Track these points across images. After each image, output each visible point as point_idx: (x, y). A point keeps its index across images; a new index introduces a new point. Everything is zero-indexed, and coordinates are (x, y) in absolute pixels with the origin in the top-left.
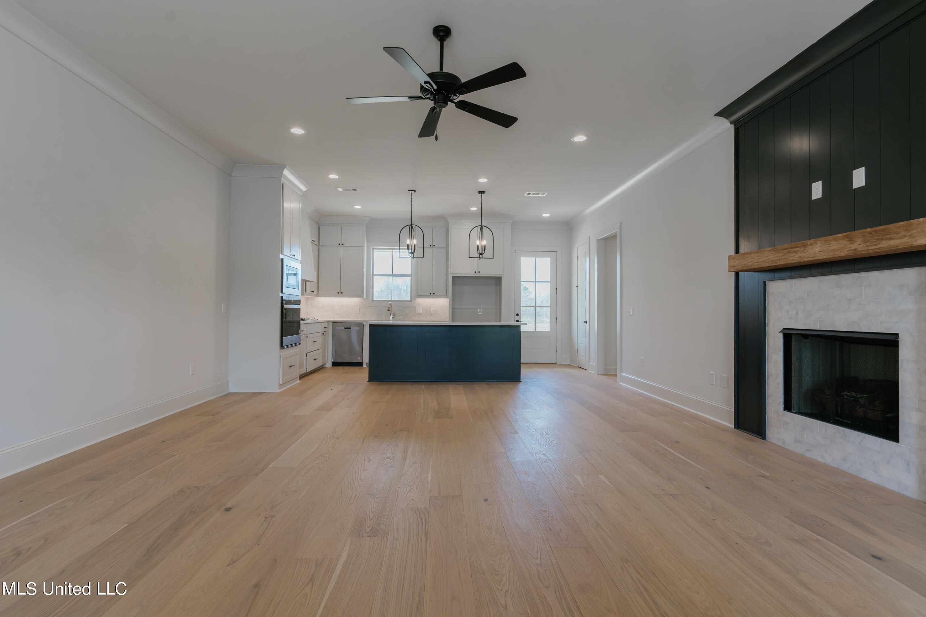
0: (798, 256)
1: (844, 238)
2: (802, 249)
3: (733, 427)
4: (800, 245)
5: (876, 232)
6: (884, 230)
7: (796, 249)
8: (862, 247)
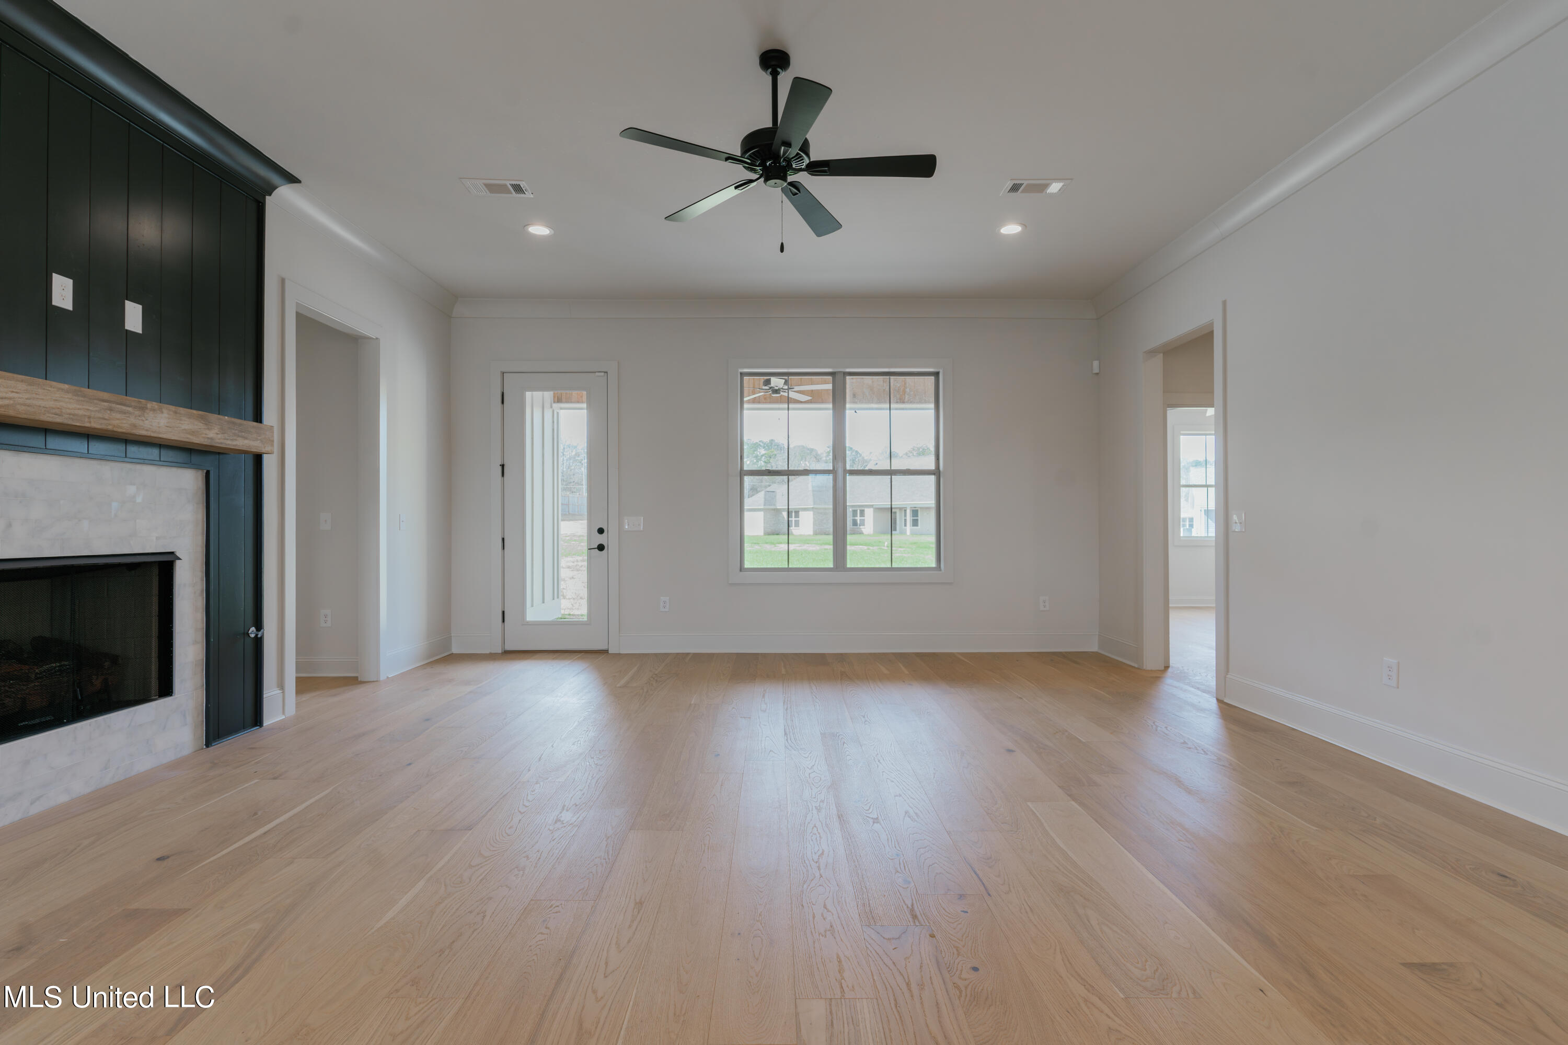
4: (133, 404)
5: (233, 423)
6: (240, 425)
7: (124, 408)
8: (219, 439)
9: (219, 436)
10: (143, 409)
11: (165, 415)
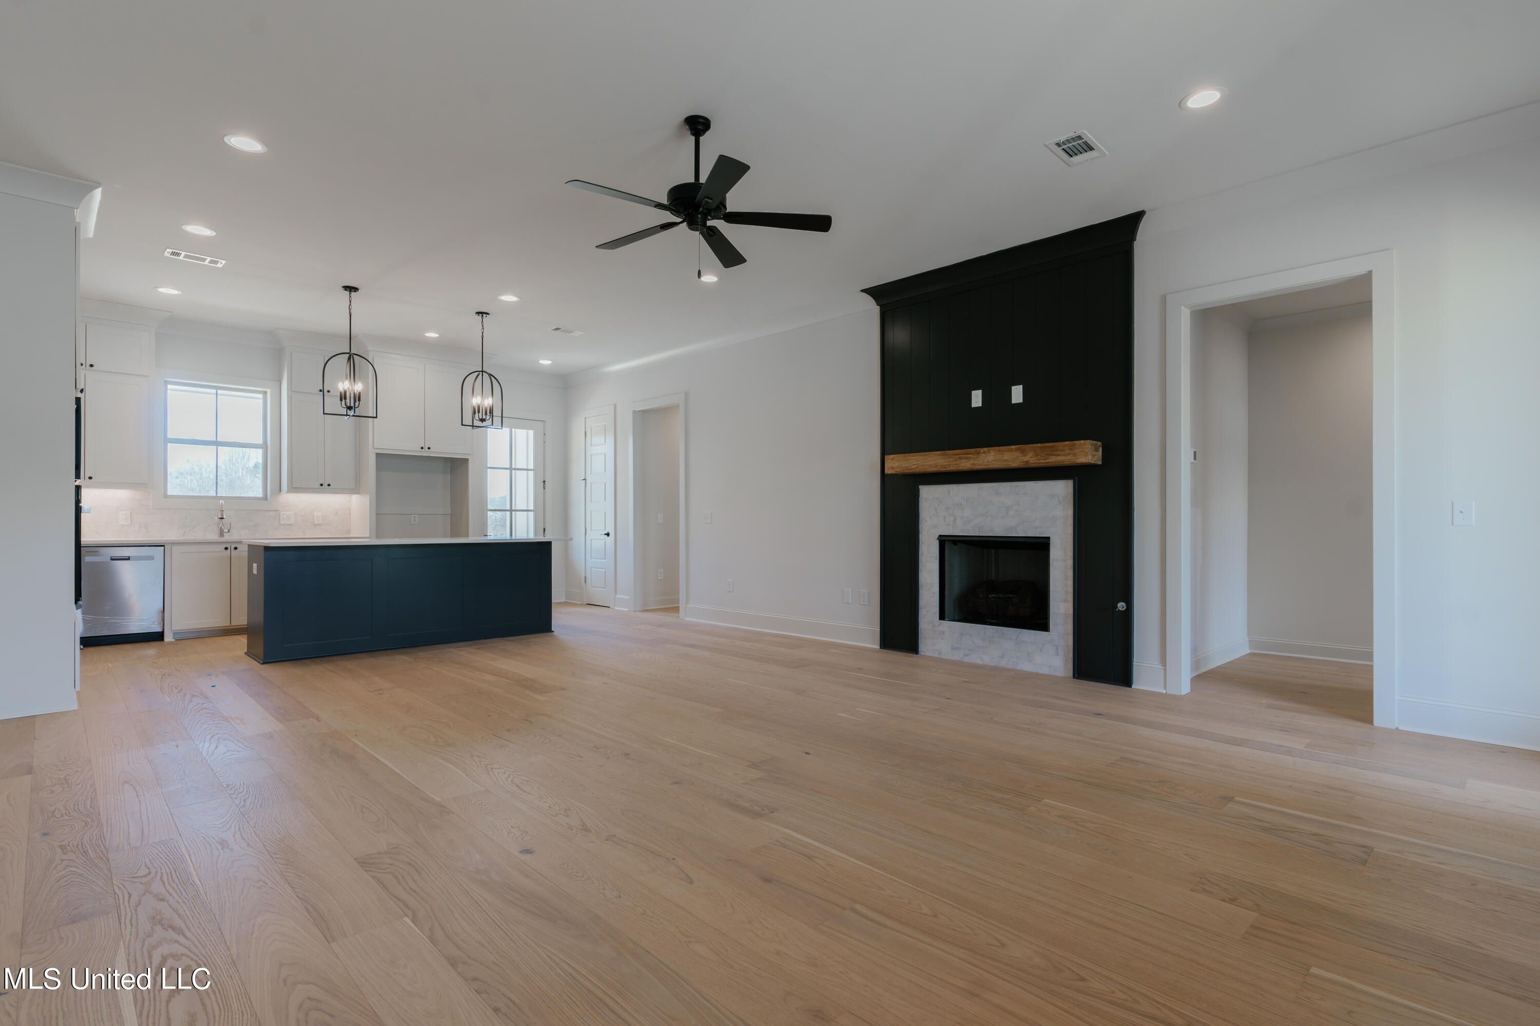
0: (970, 463)
1: (1017, 450)
2: (974, 457)
3: (879, 648)
4: (973, 452)
5: (1046, 447)
6: (1052, 447)
7: (968, 456)
8: (1034, 460)
9: (1033, 459)
10: (979, 453)
11: (992, 453)
